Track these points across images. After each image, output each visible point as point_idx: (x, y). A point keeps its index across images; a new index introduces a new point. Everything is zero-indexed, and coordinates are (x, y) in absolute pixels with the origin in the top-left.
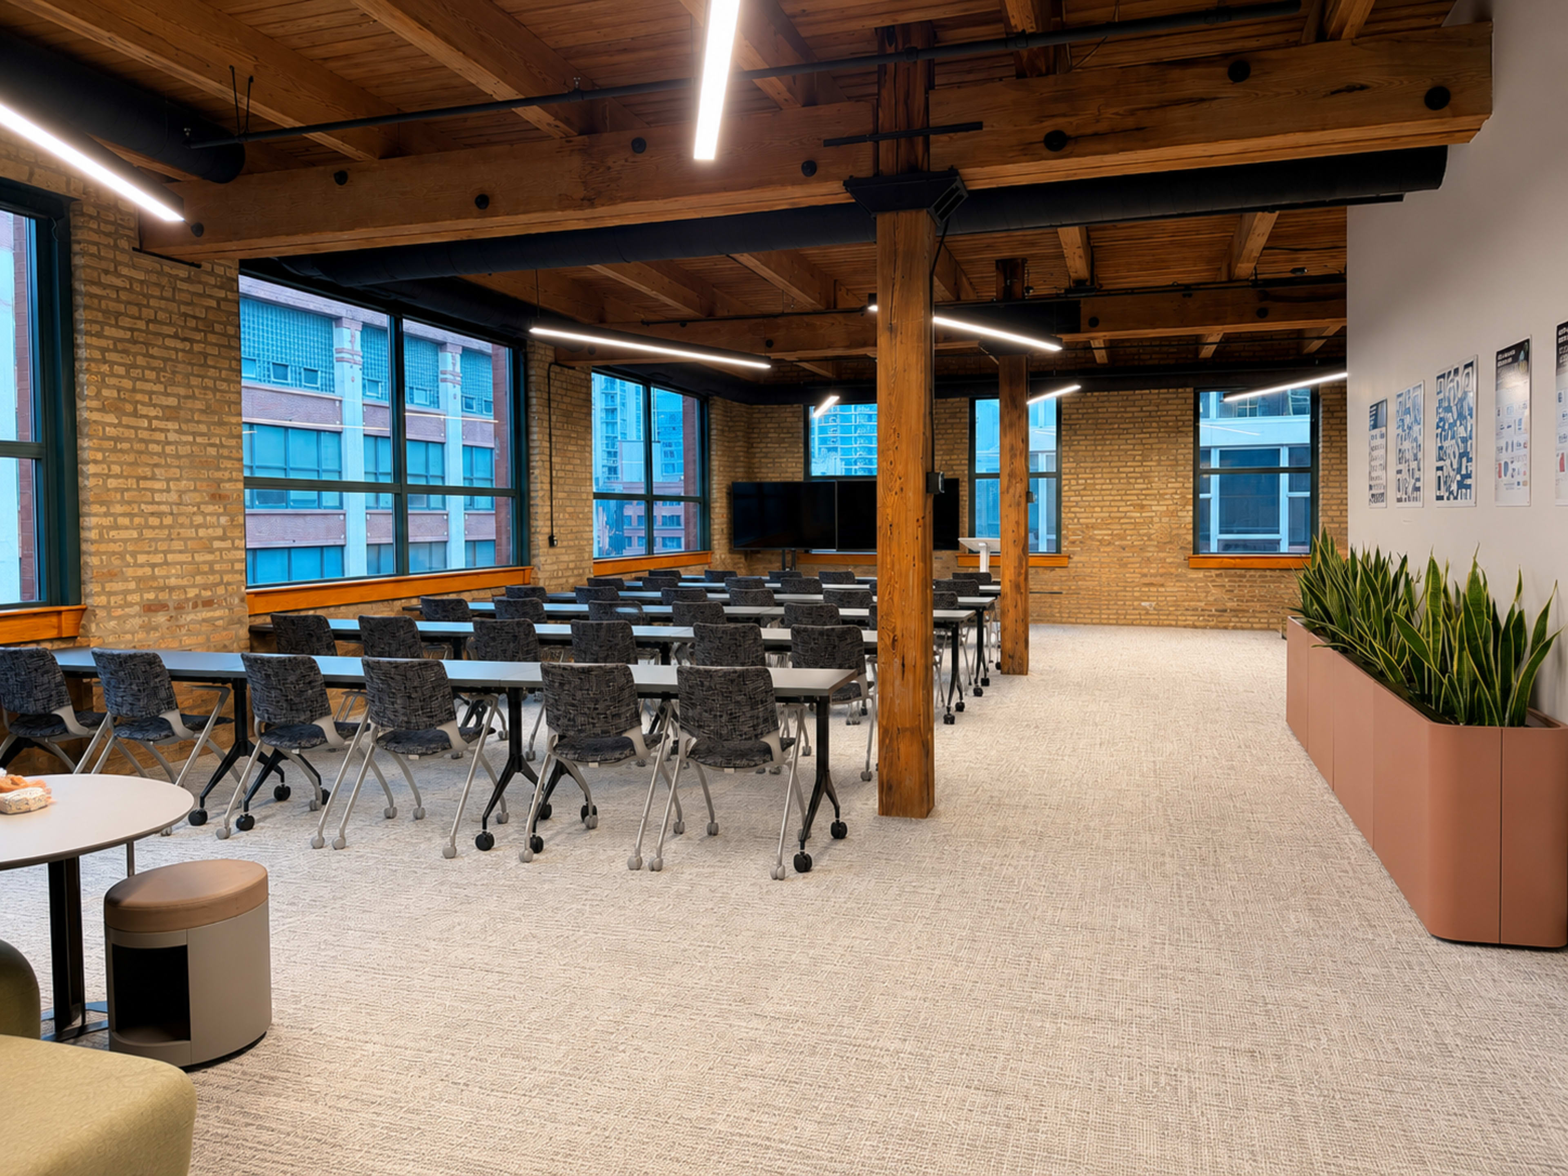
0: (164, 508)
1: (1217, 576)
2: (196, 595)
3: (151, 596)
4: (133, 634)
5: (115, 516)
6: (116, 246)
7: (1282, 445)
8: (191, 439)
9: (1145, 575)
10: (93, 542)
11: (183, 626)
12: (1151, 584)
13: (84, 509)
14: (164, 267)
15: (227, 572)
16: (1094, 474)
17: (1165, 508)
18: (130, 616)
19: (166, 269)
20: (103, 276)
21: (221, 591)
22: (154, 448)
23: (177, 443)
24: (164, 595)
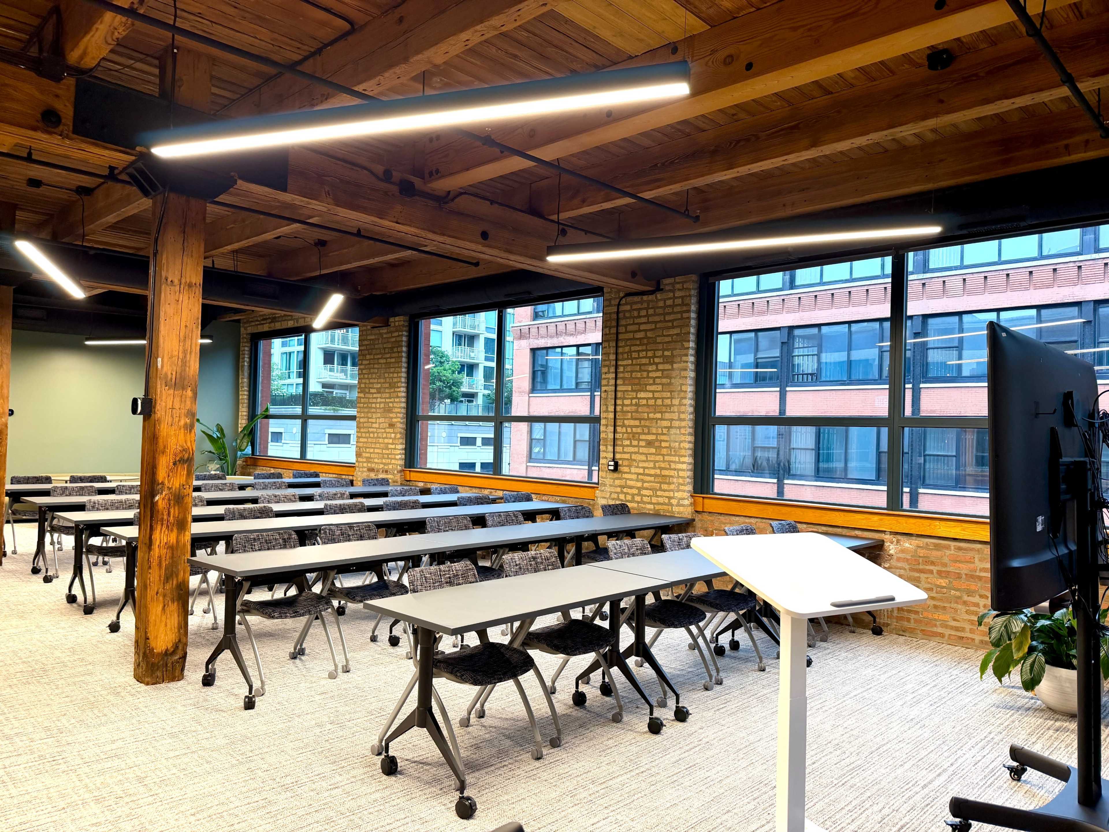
21: (391, 467)
22: (374, 405)
23: (380, 403)
24: (373, 465)
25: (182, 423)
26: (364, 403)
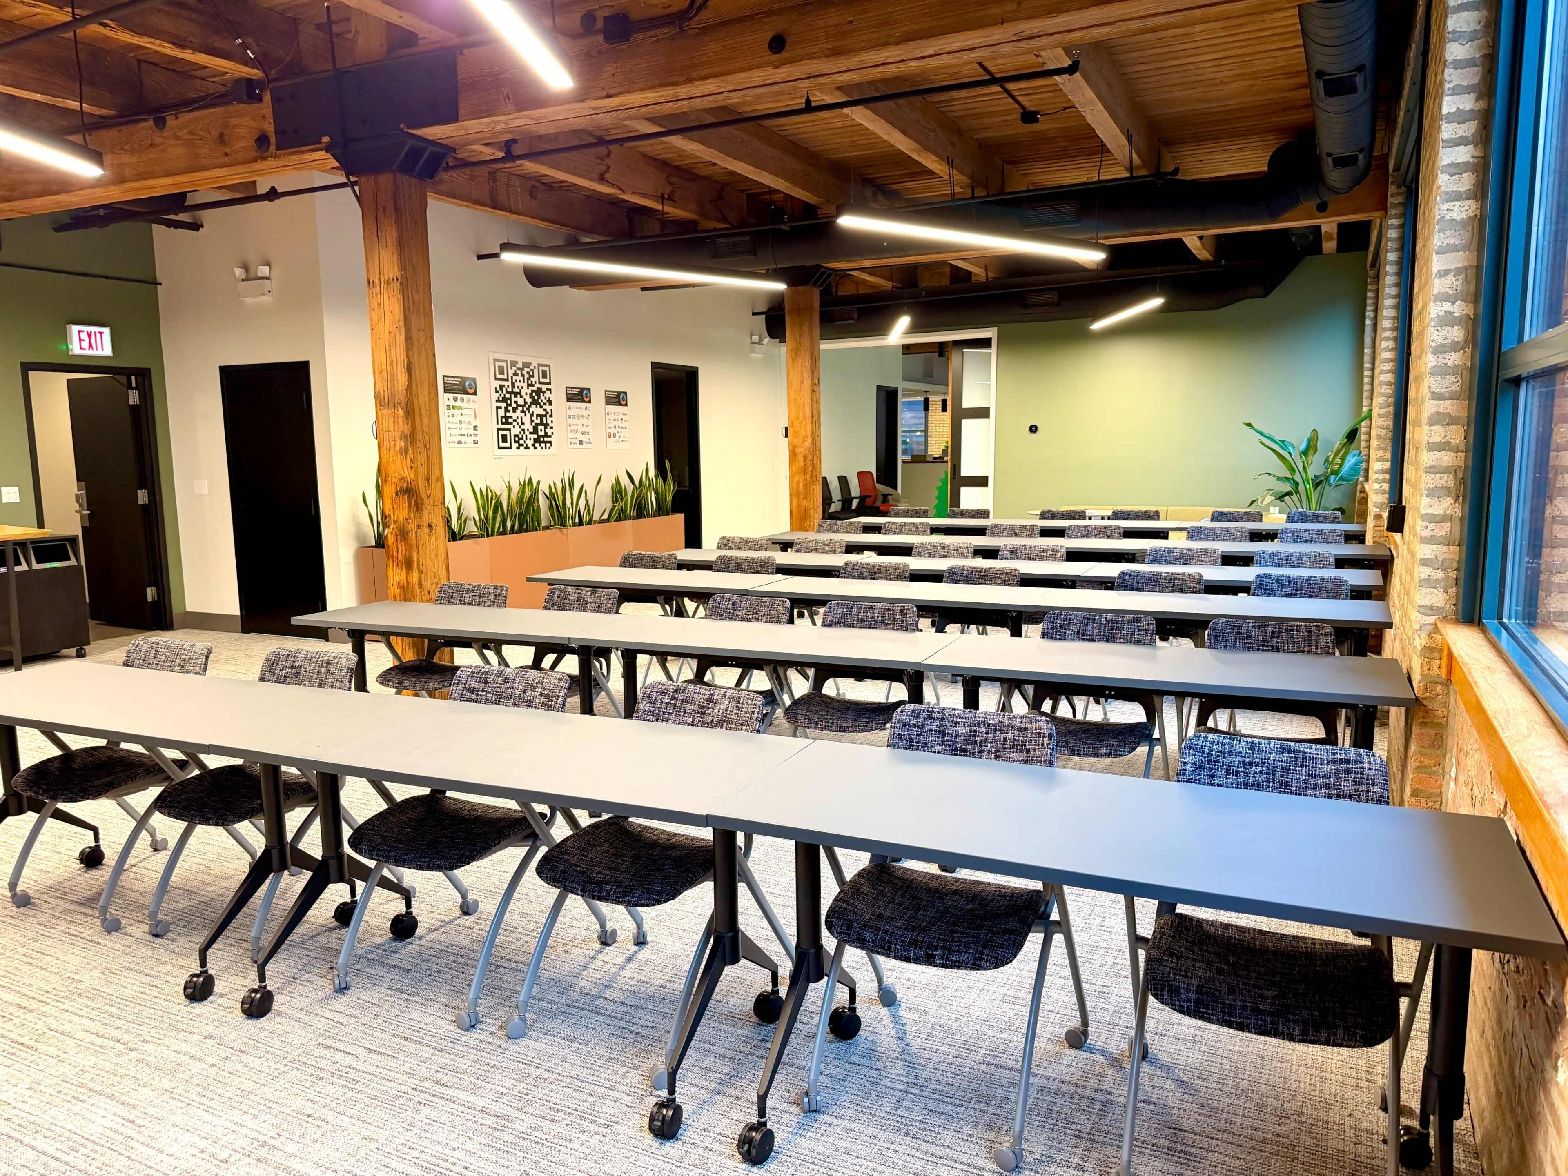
25: (398, 448)
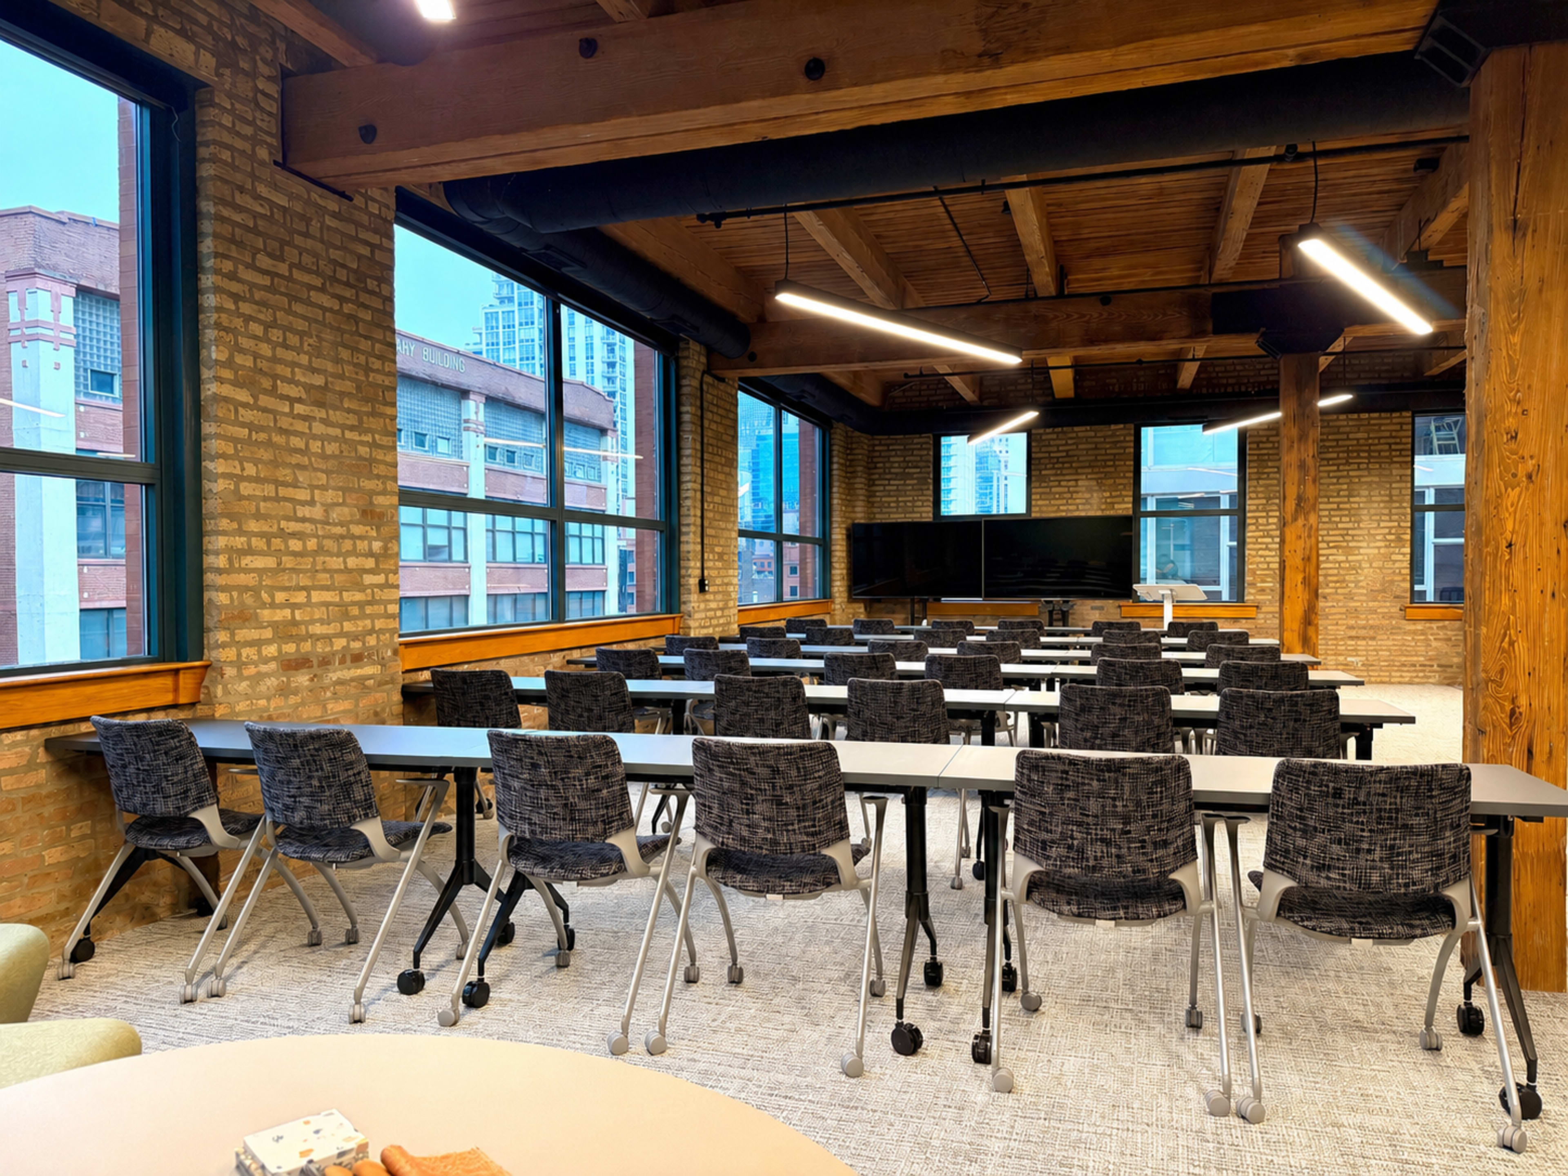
0: (308, 527)
1: (1438, 628)
2: (343, 647)
3: (290, 648)
4: (269, 699)
5: (249, 534)
6: (252, 157)
7: (1428, 487)
8: (338, 432)
9: (1352, 628)
10: (219, 571)
11: (328, 688)
12: (1357, 638)
13: (209, 525)
14: (312, 194)
15: (379, 616)
16: (1267, 512)
17: (1376, 551)
18: (267, 675)
19: (314, 196)
20: (237, 195)
21: (372, 641)
22: (297, 442)
23: (323, 438)
24: (307, 647)
26: (251, 427)
